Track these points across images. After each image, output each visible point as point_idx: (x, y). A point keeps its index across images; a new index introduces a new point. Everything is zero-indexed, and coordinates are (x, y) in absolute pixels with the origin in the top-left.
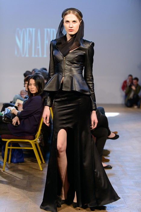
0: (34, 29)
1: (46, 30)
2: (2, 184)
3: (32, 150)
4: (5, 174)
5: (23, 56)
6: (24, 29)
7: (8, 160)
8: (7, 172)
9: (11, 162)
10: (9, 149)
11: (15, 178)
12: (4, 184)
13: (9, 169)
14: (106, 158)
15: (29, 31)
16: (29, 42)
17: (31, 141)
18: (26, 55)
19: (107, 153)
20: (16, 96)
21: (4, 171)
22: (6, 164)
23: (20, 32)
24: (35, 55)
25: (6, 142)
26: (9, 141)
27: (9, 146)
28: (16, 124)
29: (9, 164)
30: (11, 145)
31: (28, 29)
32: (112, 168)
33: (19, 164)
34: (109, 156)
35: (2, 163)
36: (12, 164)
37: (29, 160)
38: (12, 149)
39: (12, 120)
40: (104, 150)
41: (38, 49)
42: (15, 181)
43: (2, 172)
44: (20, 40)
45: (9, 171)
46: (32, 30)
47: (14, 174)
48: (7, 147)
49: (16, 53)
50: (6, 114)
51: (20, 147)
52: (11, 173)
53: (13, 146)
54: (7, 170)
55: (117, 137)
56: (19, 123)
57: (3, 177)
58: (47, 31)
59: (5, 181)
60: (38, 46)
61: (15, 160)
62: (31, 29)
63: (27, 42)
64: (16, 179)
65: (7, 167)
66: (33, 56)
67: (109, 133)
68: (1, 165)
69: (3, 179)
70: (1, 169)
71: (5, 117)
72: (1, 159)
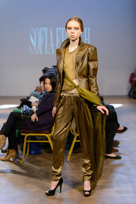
0: (46, 29)
1: (57, 29)
2: (22, 176)
3: (49, 143)
4: (24, 166)
5: (37, 53)
6: (37, 29)
7: (26, 152)
9: (29, 153)
10: (27, 143)
11: (34, 169)
12: (24, 175)
13: (27, 160)
14: (115, 148)
15: (42, 30)
16: (43, 40)
17: (47, 135)
18: (40, 52)
19: (117, 143)
20: (32, 92)
21: (23, 163)
22: (25, 156)
23: (34, 31)
24: (48, 52)
25: (25, 136)
27: (27, 139)
28: (35, 120)
29: (27, 156)
30: (29, 139)
31: (41, 29)
32: (122, 158)
33: (37, 155)
34: (118, 147)
35: (21, 155)
36: (30, 155)
37: (45, 151)
38: (30, 142)
39: (31, 117)
40: (114, 141)
41: (51, 47)
42: (33, 172)
43: (21, 164)
44: (34, 38)
45: (28, 163)
46: (45, 30)
47: (33, 166)
48: (25, 141)
49: (31, 50)
50: (25, 111)
51: (37, 140)
52: (29, 164)
54: (25, 161)
55: (125, 129)
56: (37, 120)
57: (22, 168)
58: (59, 30)
59: (25, 173)
60: (51, 44)
61: (33, 152)
62: (44, 29)
63: (41, 40)
64: (34, 170)
65: (26, 158)
66: (46, 53)
67: (118, 126)
68: (20, 157)
69: (23, 170)
70: (20, 161)
71: (24, 114)
72: (20, 152)
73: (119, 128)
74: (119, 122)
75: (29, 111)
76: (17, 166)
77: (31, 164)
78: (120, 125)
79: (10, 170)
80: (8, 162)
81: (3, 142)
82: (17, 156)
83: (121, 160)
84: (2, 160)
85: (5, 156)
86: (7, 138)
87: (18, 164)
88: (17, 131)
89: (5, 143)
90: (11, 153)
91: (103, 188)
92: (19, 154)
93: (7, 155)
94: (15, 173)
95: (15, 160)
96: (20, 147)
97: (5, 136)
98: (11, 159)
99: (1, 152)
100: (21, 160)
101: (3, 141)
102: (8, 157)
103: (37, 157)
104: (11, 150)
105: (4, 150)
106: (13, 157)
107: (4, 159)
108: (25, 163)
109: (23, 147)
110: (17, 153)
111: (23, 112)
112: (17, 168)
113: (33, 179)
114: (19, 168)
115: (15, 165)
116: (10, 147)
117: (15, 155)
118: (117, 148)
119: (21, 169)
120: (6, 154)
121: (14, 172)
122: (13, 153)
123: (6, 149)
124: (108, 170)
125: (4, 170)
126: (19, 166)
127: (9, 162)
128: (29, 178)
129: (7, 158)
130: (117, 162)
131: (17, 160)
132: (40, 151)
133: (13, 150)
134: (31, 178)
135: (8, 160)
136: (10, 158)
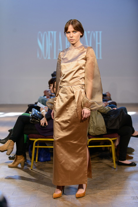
0: (55, 32)
2: (31, 182)
4: (33, 173)
5: (45, 58)
6: (45, 32)
7: (35, 159)
8: (35, 170)
9: (38, 160)
10: (36, 148)
11: (43, 175)
12: (33, 182)
13: (36, 167)
14: (130, 155)
15: (51, 33)
16: (51, 44)
18: (48, 57)
19: (132, 150)
20: (41, 97)
21: (32, 169)
22: (33, 163)
23: (42, 35)
25: (34, 141)
26: (36, 140)
27: (36, 145)
29: (36, 163)
30: (38, 145)
31: (49, 32)
32: (136, 165)
33: (46, 162)
34: (133, 154)
35: (29, 162)
36: (39, 162)
38: (39, 148)
40: (129, 148)
42: (43, 179)
43: (30, 171)
44: (41, 43)
45: (37, 170)
46: (54, 33)
47: (42, 172)
48: (34, 147)
49: (38, 55)
50: (34, 115)
51: (46, 146)
52: (39, 171)
53: (39, 145)
54: (34, 168)
56: (47, 124)
59: (34, 179)
60: (60, 48)
61: (42, 159)
62: (52, 32)
63: (49, 44)
64: (44, 177)
65: (34, 165)
66: (55, 58)
67: (133, 131)
68: (28, 164)
69: (32, 176)
70: (29, 168)
71: (33, 118)
72: (28, 158)
73: (134, 133)
74: (134, 126)
75: (38, 115)
76: (26, 173)
77: (41, 171)
78: (135, 130)
79: (19, 176)
80: (16, 169)
81: (11, 148)
82: (25, 163)
83: (135, 167)
84: (9, 167)
85: (12, 163)
86: (15, 143)
87: (27, 171)
88: (25, 136)
89: (13, 148)
90: (19, 159)
91: (117, 194)
92: (28, 161)
93: (15, 161)
94: (24, 180)
95: (24, 166)
96: (28, 154)
97: (12, 142)
98: (19, 166)
99: (9, 159)
100: (30, 166)
101: (11, 146)
102: (16, 163)
103: (46, 164)
104: (19, 157)
105: (12, 156)
106: (21, 164)
107: (12, 166)
108: (34, 169)
109: (32, 154)
110: (26, 160)
111: (31, 115)
112: (26, 175)
113: (43, 186)
114: (28, 174)
115: (23, 171)
116: (18, 153)
117: (24, 161)
118: (132, 156)
119: (30, 176)
120: (13, 161)
121: (22, 178)
122: (21, 159)
123: (13, 156)
124: (123, 177)
125: (12, 176)
126: (28, 173)
127: (18, 169)
128: (39, 184)
129: (15, 165)
130: (131, 169)
131: (25, 167)
132: (50, 158)
133: (21, 156)
134: (41, 185)
135: (16, 167)
136: (18, 164)
